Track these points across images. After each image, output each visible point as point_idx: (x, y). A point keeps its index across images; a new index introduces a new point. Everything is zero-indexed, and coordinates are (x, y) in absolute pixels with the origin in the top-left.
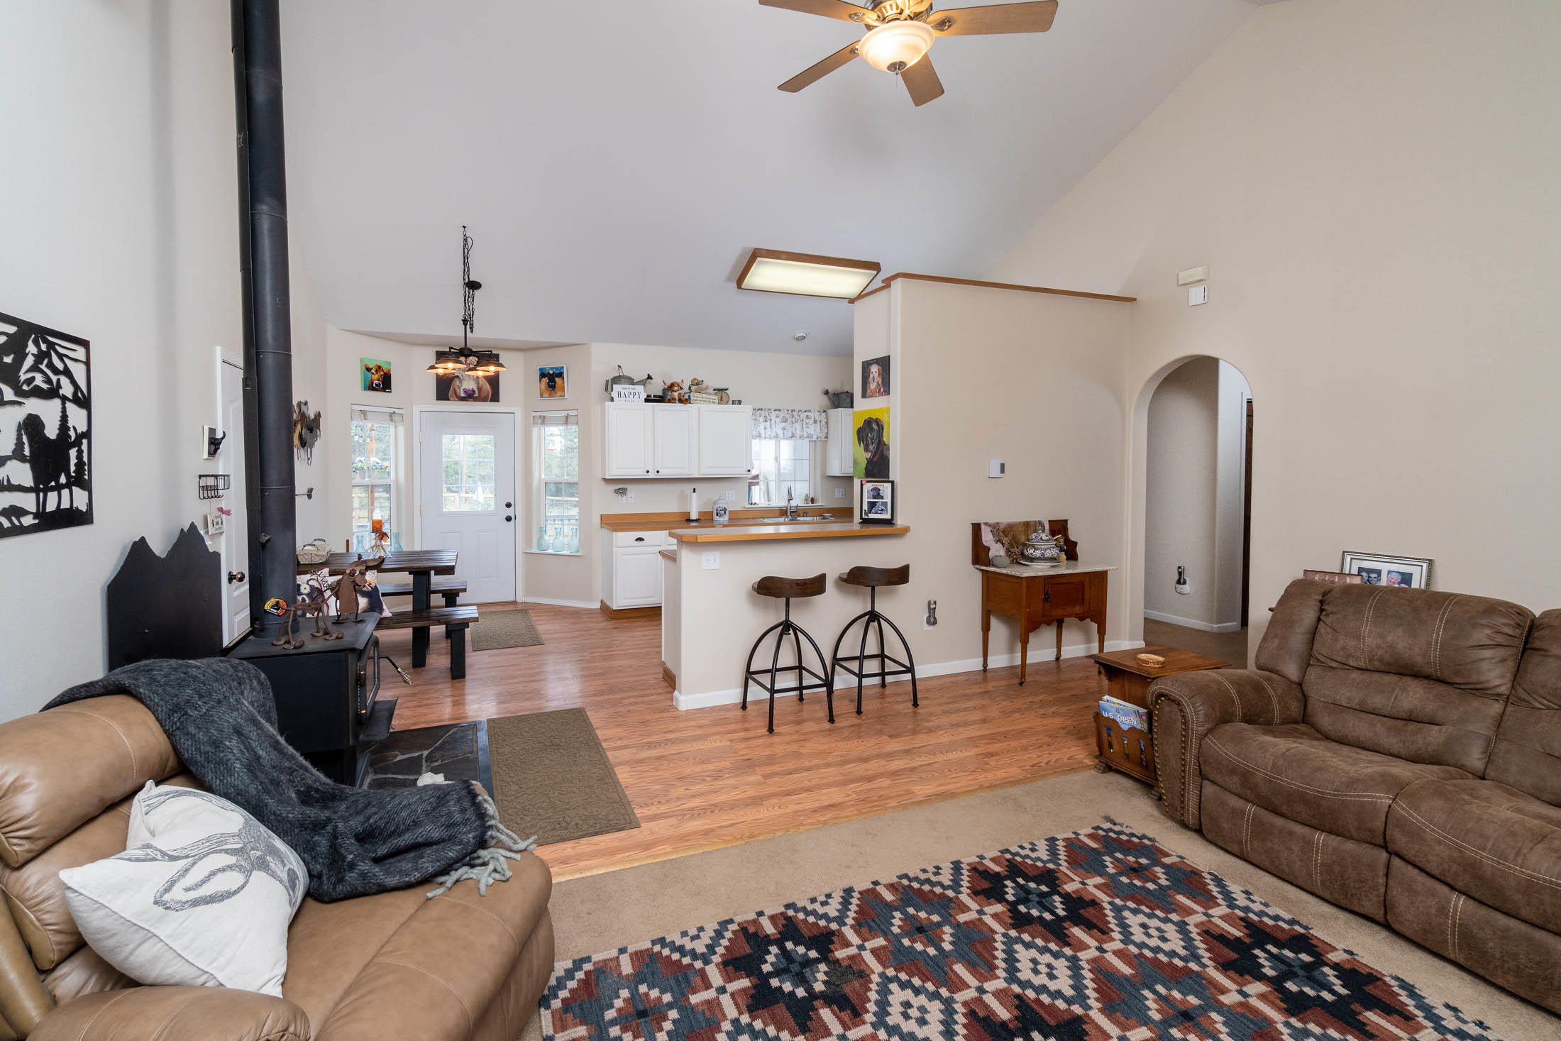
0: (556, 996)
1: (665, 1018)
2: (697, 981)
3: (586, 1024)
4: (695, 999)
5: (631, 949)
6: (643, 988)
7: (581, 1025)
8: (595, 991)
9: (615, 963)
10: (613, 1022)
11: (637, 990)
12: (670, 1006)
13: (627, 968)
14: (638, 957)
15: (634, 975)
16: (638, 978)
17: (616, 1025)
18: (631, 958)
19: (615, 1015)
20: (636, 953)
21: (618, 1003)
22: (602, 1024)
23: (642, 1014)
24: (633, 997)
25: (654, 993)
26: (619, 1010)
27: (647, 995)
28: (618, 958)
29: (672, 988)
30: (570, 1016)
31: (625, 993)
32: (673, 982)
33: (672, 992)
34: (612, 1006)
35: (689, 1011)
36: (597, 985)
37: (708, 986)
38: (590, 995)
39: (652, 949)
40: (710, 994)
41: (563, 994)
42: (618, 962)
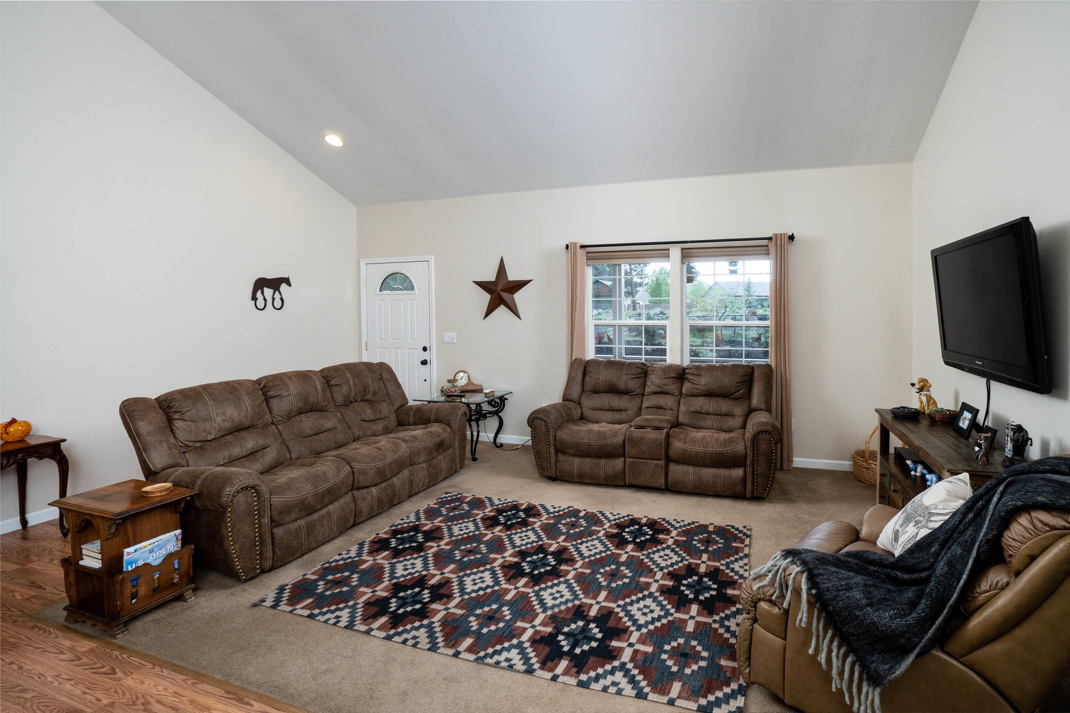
0: (733, 691)
1: (673, 648)
2: (639, 657)
3: (720, 665)
4: (650, 649)
5: (665, 699)
6: (675, 669)
7: (723, 666)
8: (706, 682)
9: (682, 694)
10: (703, 659)
11: (679, 670)
12: (666, 652)
13: (676, 687)
14: (663, 690)
15: (675, 680)
16: (674, 676)
17: (702, 657)
18: (669, 693)
19: (700, 662)
20: (663, 694)
21: (695, 667)
22: (710, 661)
23: (684, 655)
24: (685, 666)
25: (670, 663)
26: (696, 663)
27: (675, 664)
28: (678, 697)
29: (658, 660)
30: (728, 674)
31: (688, 671)
32: (654, 664)
33: (659, 658)
34: (700, 667)
35: (657, 645)
36: (702, 686)
37: (636, 652)
38: (710, 681)
39: (650, 691)
40: (639, 647)
41: (727, 690)
42: (680, 694)
